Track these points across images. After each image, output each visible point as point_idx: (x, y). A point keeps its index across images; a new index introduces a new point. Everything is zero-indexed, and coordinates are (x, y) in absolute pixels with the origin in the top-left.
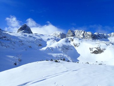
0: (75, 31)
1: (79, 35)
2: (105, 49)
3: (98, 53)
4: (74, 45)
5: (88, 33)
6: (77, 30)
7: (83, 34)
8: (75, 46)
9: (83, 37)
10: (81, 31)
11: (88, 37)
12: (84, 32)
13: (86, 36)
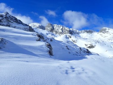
0: (54, 25)
1: (58, 29)
3: (91, 48)
5: (66, 29)
6: (56, 25)
7: (62, 29)
8: (74, 42)
9: (61, 31)
11: (66, 32)
12: (63, 28)
13: (65, 31)
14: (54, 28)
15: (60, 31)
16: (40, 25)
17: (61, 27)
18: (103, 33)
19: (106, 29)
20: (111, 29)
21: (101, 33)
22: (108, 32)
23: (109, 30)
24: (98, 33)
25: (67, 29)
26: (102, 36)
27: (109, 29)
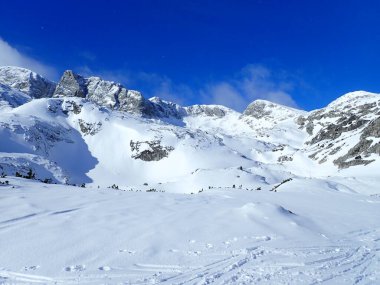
0: (89, 79)
1: (101, 96)
2: (171, 149)
3: (152, 159)
4: (82, 125)
5: (132, 95)
6: (97, 78)
7: (116, 96)
8: (85, 130)
9: (113, 103)
10: (109, 83)
11: (131, 105)
12: (120, 90)
13: (126, 103)
14: (86, 91)
15: (110, 102)
16: (34, 75)
17: (114, 87)
18: (255, 116)
19: (264, 105)
20: (279, 106)
21: (250, 118)
22: (268, 113)
23: (274, 109)
24: (240, 118)
25: (135, 95)
26: (251, 127)
27: (272, 106)
